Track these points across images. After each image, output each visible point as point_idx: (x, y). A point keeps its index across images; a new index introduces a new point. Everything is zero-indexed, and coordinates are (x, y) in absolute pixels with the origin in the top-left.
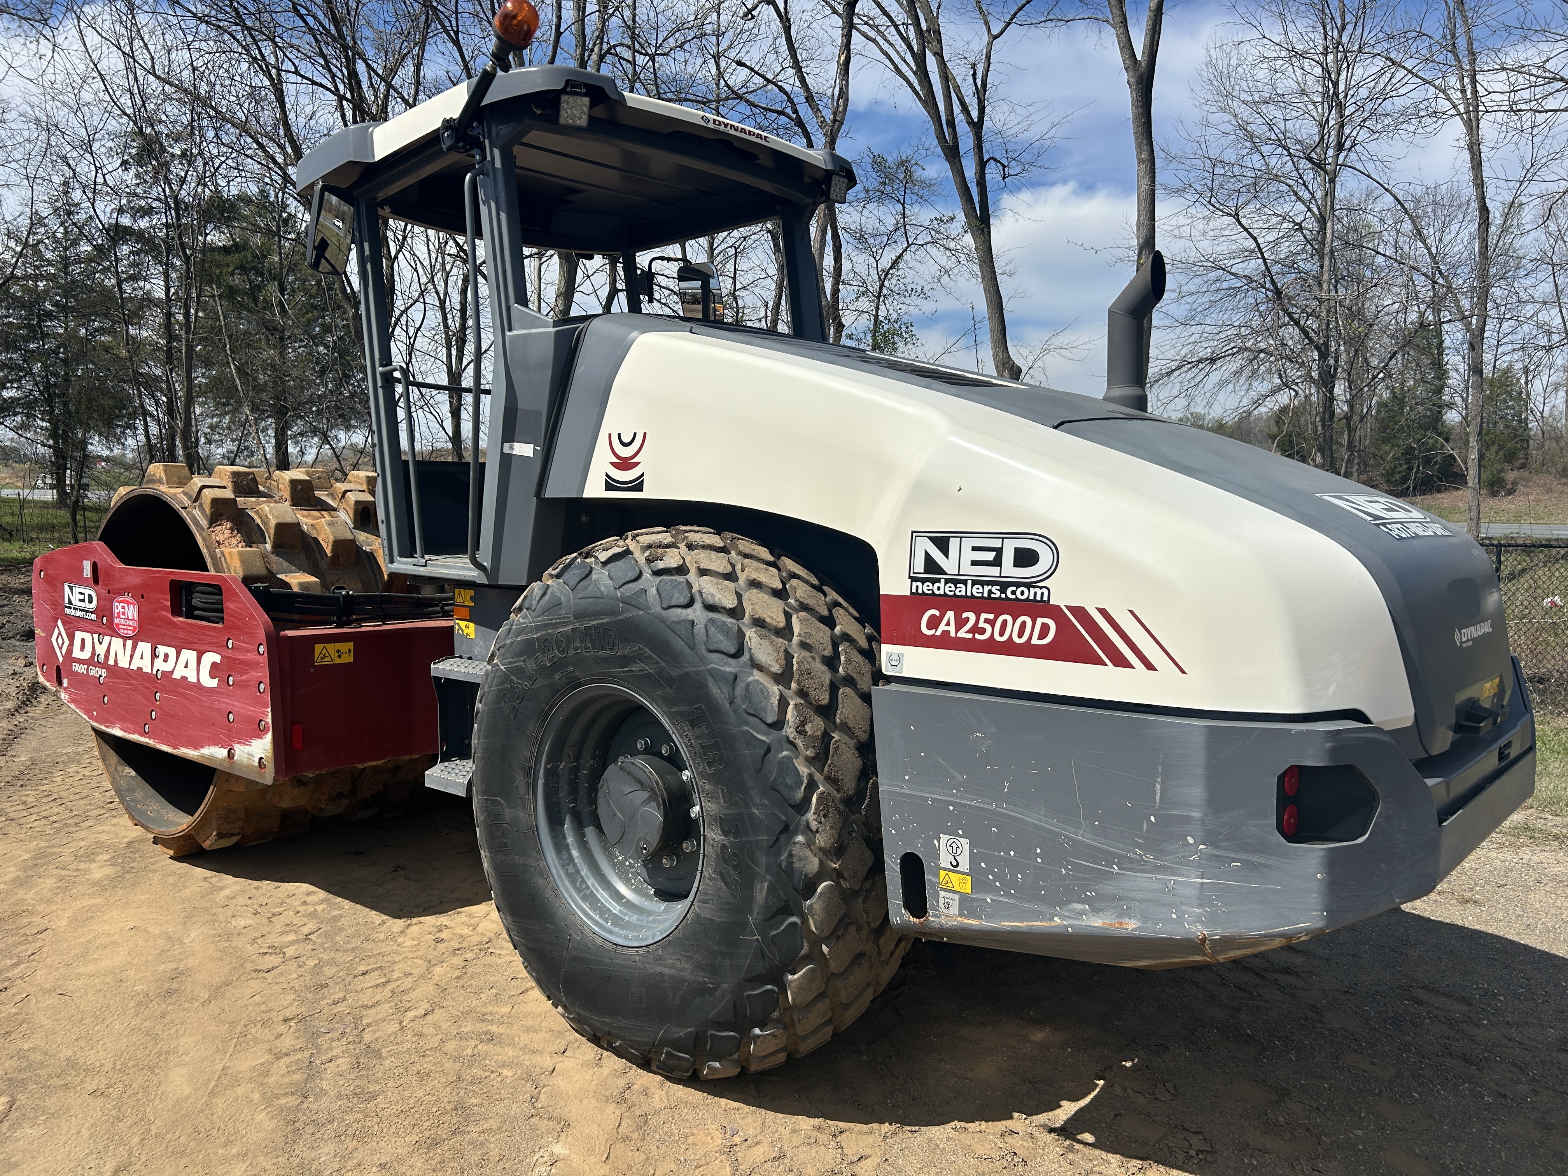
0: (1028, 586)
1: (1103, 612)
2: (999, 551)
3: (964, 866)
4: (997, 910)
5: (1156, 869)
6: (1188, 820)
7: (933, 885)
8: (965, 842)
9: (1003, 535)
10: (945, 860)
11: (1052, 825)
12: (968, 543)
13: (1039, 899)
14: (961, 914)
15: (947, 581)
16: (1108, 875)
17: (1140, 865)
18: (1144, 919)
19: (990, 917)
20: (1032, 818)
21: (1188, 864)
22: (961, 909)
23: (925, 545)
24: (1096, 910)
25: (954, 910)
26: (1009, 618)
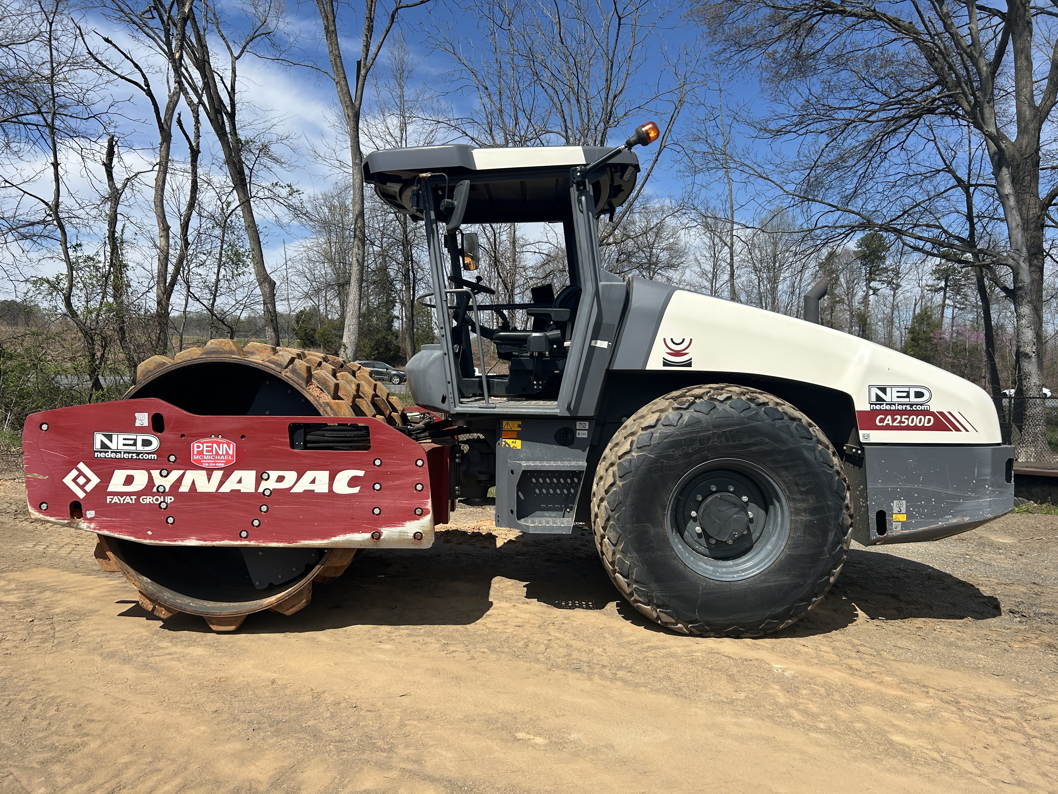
0: (921, 405)
1: (950, 413)
2: (908, 392)
3: (904, 510)
4: (917, 525)
5: (975, 498)
6: (986, 480)
7: (890, 521)
8: (904, 502)
9: (909, 387)
10: (896, 510)
11: (939, 490)
12: (895, 390)
13: (934, 517)
14: (902, 530)
15: (887, 404)
16: (959, 504)
17: (970, 498)
18: (971, 516)
19: (914, 528)
20: (931, 488)
21: (986, 494)
22: (902, 527)
23: (875, 391)
24: (954, 517)
25: (899, 528)
26: (915, 417)
